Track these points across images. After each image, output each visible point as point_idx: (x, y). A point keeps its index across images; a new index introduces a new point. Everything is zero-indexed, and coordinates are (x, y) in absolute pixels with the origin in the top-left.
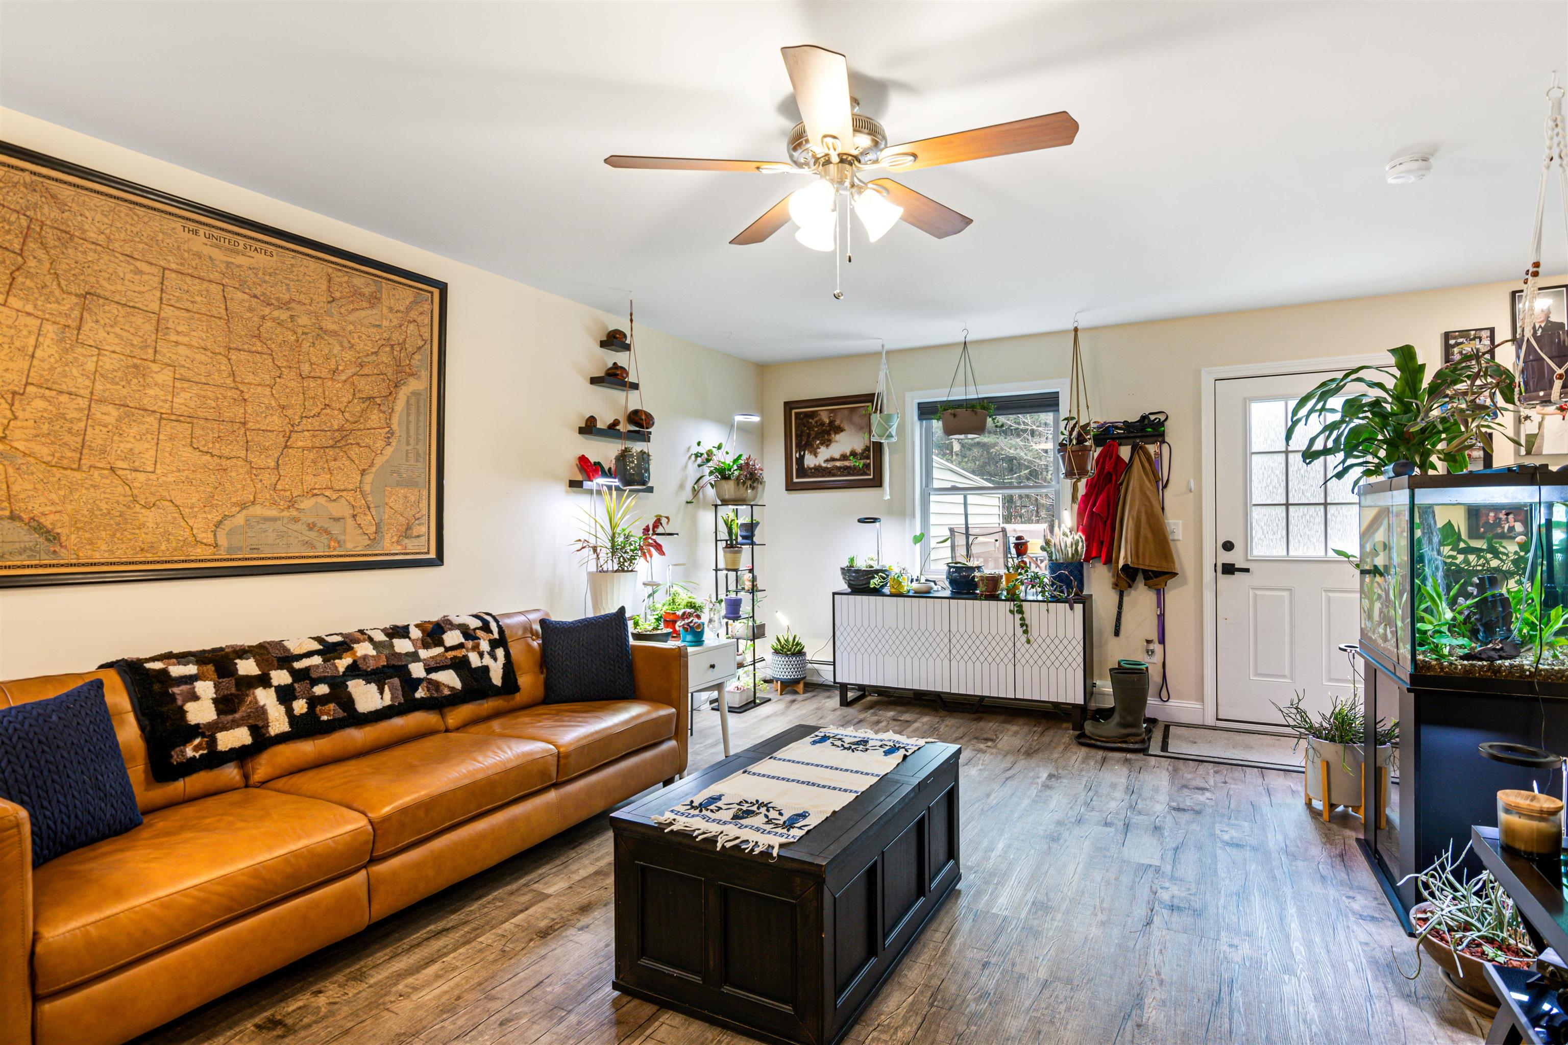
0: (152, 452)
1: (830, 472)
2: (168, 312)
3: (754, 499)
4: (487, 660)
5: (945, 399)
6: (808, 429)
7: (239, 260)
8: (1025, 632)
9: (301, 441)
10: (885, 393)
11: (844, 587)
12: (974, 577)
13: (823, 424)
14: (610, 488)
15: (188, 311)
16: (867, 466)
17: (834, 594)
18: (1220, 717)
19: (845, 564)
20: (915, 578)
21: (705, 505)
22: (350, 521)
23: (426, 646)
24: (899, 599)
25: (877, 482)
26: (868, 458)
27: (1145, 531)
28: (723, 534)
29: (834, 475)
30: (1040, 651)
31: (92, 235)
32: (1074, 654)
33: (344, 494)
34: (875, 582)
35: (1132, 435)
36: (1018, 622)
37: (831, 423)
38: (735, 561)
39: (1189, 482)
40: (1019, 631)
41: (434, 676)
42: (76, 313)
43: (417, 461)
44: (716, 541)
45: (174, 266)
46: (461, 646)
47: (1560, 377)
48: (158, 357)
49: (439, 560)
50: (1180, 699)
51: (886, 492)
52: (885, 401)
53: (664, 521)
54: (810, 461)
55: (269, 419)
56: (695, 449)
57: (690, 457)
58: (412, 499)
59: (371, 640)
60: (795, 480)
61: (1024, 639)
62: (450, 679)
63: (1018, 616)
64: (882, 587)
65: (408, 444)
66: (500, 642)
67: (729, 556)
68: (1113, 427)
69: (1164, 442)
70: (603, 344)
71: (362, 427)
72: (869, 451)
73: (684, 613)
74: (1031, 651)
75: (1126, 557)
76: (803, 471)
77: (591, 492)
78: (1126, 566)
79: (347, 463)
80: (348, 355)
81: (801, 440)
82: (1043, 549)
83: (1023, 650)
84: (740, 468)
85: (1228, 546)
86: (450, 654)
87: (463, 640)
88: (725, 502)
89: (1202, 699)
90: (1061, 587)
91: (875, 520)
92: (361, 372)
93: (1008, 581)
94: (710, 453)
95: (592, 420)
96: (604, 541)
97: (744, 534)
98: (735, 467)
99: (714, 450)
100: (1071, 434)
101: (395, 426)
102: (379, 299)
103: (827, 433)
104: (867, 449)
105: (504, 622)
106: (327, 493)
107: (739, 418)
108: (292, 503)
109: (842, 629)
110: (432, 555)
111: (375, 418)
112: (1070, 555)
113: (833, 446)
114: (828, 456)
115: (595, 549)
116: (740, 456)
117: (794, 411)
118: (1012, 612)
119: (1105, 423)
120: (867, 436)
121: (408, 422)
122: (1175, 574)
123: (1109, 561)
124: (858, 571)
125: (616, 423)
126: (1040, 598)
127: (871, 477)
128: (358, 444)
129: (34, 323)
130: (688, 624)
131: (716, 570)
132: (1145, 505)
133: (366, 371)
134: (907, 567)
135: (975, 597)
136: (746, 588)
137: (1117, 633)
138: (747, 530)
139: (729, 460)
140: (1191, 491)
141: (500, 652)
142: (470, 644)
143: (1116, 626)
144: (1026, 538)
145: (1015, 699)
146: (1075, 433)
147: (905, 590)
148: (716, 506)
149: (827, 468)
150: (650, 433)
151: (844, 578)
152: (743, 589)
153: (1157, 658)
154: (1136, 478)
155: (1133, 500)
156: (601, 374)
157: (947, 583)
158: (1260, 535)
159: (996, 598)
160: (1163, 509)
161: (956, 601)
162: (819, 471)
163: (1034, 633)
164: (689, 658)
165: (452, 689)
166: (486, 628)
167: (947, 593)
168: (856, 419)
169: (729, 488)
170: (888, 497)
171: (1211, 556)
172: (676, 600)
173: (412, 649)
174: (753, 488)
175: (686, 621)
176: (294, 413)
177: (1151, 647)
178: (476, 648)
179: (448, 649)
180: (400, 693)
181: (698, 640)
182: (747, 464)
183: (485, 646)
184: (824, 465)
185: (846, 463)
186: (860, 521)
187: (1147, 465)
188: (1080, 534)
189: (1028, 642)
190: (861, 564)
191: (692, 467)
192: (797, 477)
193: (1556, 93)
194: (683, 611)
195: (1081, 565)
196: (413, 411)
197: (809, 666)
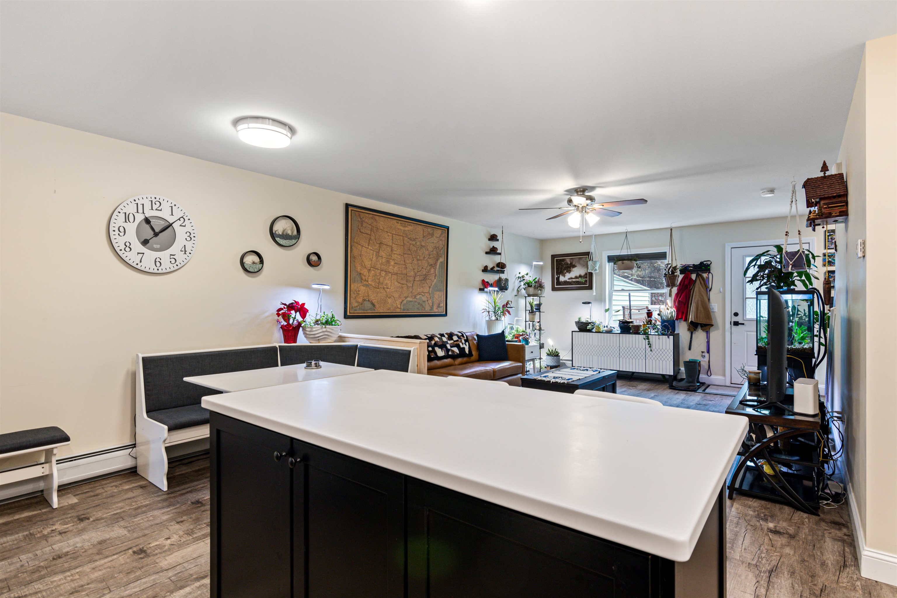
0: (390, 284)
1: (570, 283)
2: (394, 245)
3: (541, 295)
4: (464, 346)
5: (619, 254)
6: (561, 266)
7: (406, 229)
8: (650, 347)
9: (417, 279)
10: (594, 253)
11: (577, 329)
12: (629, 325)
13: (567, 264)
14: (494, 291)
15: (397, 245)
16: (586, 281)
17: (572, 332)
18: (732, 383)
19: (577, 320)
20: (606, 326)
21: (521, 297)
22: (427, 302)
23: (449, 340)
24: (599, 333)
25: (590, 288)
26: (586, 278)
27: (701, 308)
28: (529, 308)
29: (572, 285)
30: (656, 354)
31: (381, 228)
32: (670, 355)
33: (425, 294)
34: (589, 327)
35: (696, 270)
36: (647, 343)
37: (571, 263)
38: (533, 318)
39: (720, 289)
40: (647, 346)
41: (452, 349)
42: (379, 248)
43: (441, 283)
44: (526, 310)
45: (394, 233)
46: (457, 341)
47: (791, 264)
48: (392, 258)
49: (446, 315)
50: (716, 375)
51: (594, 292)
52: (594, 256)
53: (510, 302)
54: (562, 279)
55: (411, 273)
56: (518, 275)
57: (516, 278)
58: (440, 295)
59: (437, 337)
60: (556, 286)
61: (649, 349)
62: (456, 350)
63: (647, 341)
64: (592, 329)
65: (439, 278)
66: (467, 340)
67: (531, 316)
68: (688, 266)
69: (710, 272)
70: (489, 240)
71: (429, 273)
72: (587, 275)
73: (523, 334)
74: (652, 354)
75: (692, 318)
76: (559, 283)
77: (487, 292)
78: (691, 322)
79: (426, 285)
80: (427, 252)
81: (558, 270)
82: (659, 315)
83: (649, 354)
84: (536, 282)
85: (736, 314)
86: (455, 343)
87: (458, 339)
88: (529, 296)
89: (724, 375)
90: (665, 329)
91: (589, 303)
92: (430, 257)
93: (643, 327)
94: (523, 277)
95: (486, 267)
96: (492, 309)
97: (536, 308)
98: (533, 282)
99: (525, 276)
100: (669, 270)
101: (437, 273)
102: (433, 234)
103: (569, 268)
104: (586, 274)
105: (466, 334)
106: (422, 294)
107: (534, 263)
108: (415, 296)
109: (575, 345)
110: (444, 313)
111: (432, 270)
112: (669, 317)
113: (572, 273)
114: (569, 277)
115: (489, 312)
116: (536, 278)
117: (555, 259)
118: (644, 339)
119: (685, 265)
120: (586, 269)
121: (439, 272)
122: (712, 325)
123: (686, 320)
124: (582, 323)
125: (494, 267)
126: (656, 334)
127: (588, 285)
128: (429, 279)
129: (372, 252)
130: (524, 337)
131: (526, 321)
132: (701, 298)
133: (431, 257)
134: (602, 322)
135: (630, 333)
136: (537, 329)
137: (690, 349)
138: (537, 307)
139: (531, 279)
140: (721, 292)
141: (467, 343)
142: (460, 340)
143: (689, 346)
144: (652, 310)
145: (646, 373)
146: (670, 270)
147: (601, 330)
148: (526, 297)
149: (569, 282)
150: (505, 270)
151: (576, 326)
152: (536, 329)
153: (706, 359)
154: (698, 288)
155: (695, 296)
156: (488, 250)
157: (619, 328)
158: (749, 309)
159: (639, 334)
160: (709, 299)
161: (622, 334)
162: (566, 283)
163: (653, 347)
164: (526, 348)
165: (457, 353)
166: (463, 336)
167: (619, 332)
168: (581, 262)
169: (531, 290)
170: (595, 294)
171: (729, 318)
172: (518, 330)
173: (446, 340)
174: (541, 290)
175: (524, 336)
176: (416, 271)
177: (704, 354)
178: (461, 341)
179: (455, 341)
180: (446, 352)
181: (527, 343)
182: (539, 281)
183: (463, 341)
184: (568, 280)
185: (577, 280)
186: (583, 303)
187: (702, 282)
188: (674, 309)
189: (651, 350)
190: (583, 320)
191: (517, 282)
192: (557, 285)
193: (794, 183)
194: (522, 333)
195: (674, 321)
196: (440, 268)
197: (561, 361)
